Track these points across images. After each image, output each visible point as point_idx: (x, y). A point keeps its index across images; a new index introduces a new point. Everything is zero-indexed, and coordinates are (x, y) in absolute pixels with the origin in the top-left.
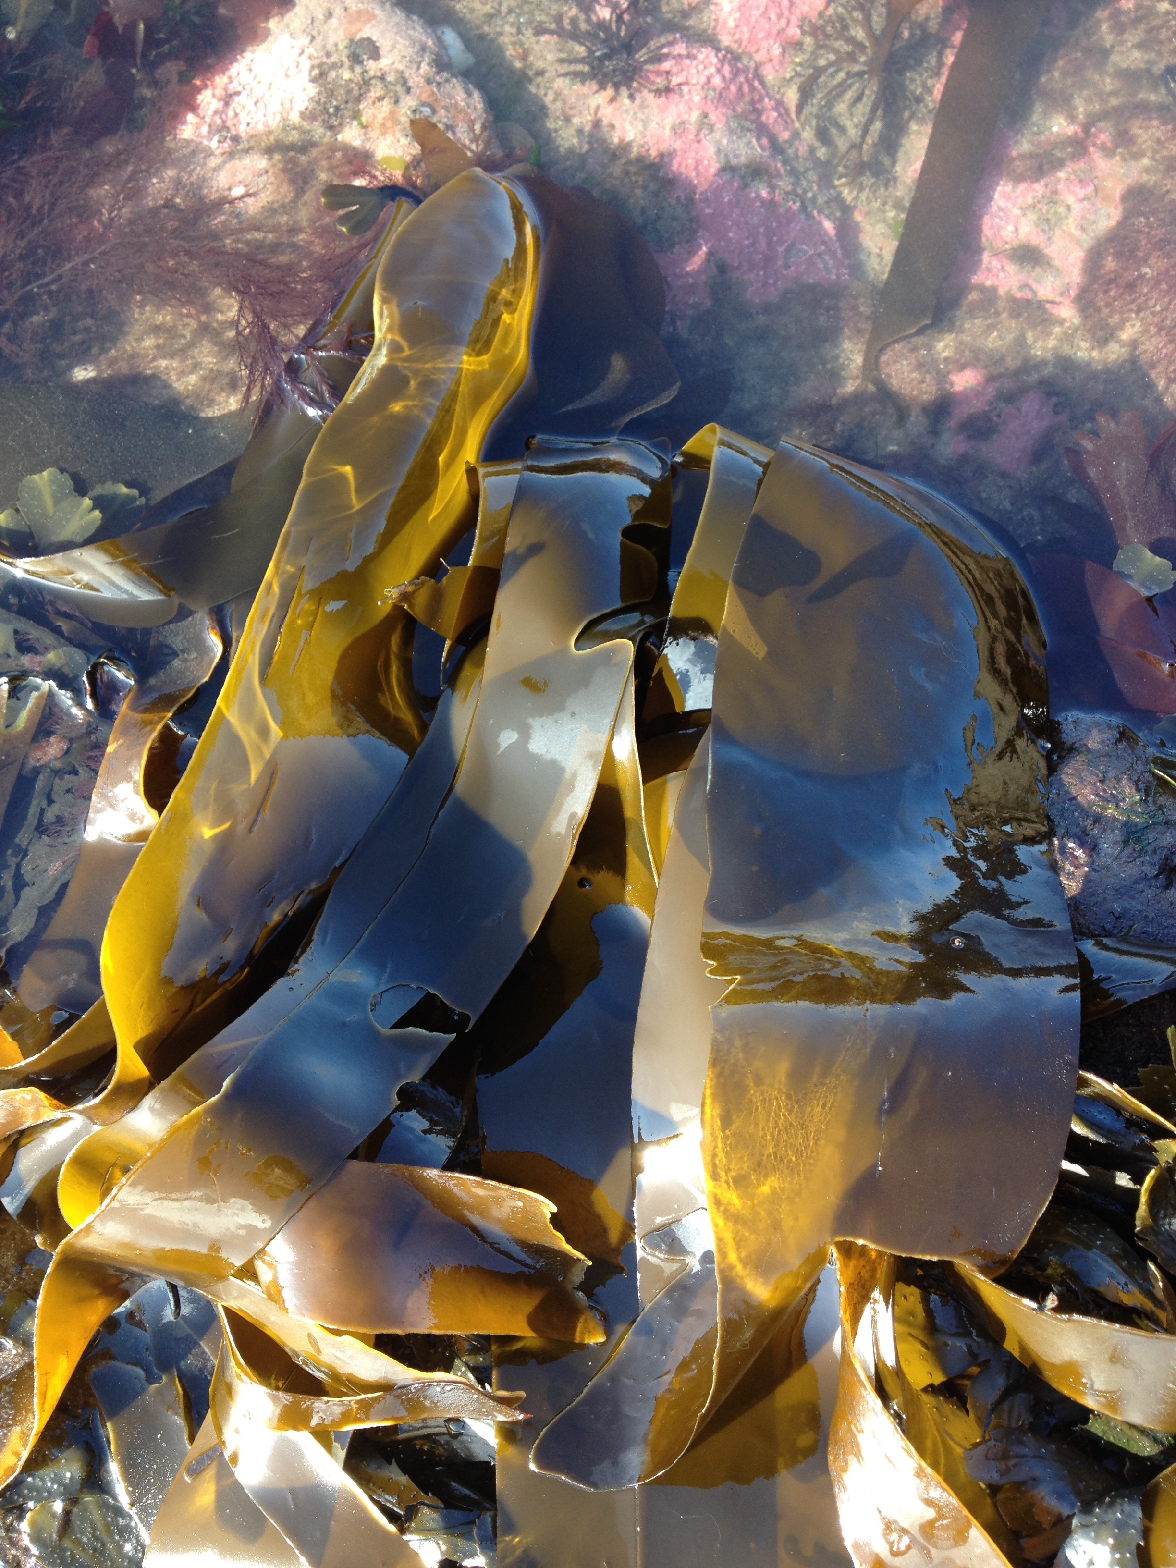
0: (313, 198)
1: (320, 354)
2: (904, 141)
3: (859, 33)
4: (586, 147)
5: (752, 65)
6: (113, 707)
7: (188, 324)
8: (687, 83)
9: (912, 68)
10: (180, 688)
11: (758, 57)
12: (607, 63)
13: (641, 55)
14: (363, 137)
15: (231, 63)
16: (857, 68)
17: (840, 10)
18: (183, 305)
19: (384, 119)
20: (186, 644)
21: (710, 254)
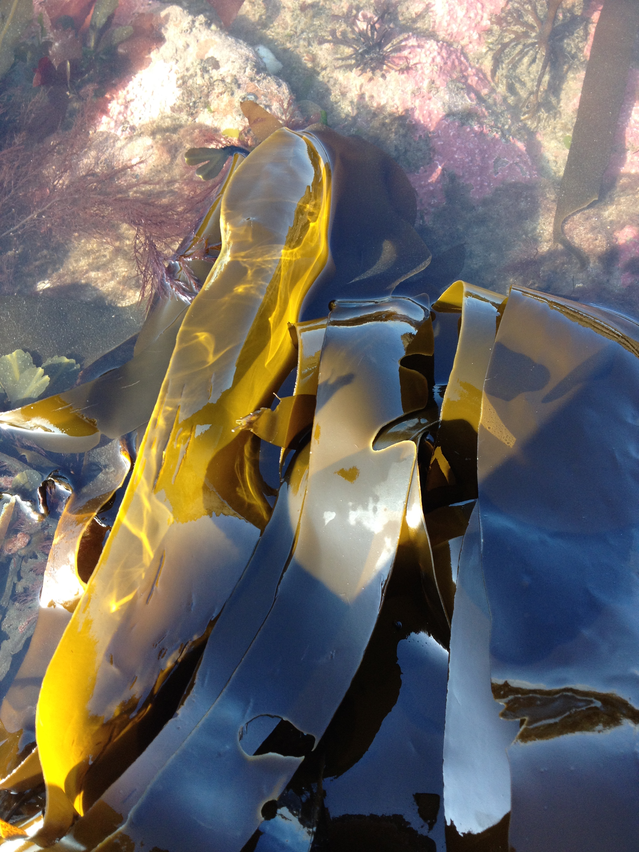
0: (182, 160)
1: (189, 260)
2: (564, 86)
3: (530, 19)
4: (355, 112)
5: (460, 47)
6: (59, 510)
7: (107, 248)
8: (419, 63)
9: (568, 37)
10: (103, 493)
11: (463, 43)
12: (366, 56)
13: (388, 48)
14: (212, 119)
15: (128, 82)
16: (530, 41)
17: (516, 5)
18: (103, 236)
19: (226, 105)
20: (107, 462)
21: (443, 169)
